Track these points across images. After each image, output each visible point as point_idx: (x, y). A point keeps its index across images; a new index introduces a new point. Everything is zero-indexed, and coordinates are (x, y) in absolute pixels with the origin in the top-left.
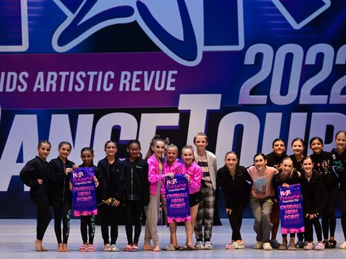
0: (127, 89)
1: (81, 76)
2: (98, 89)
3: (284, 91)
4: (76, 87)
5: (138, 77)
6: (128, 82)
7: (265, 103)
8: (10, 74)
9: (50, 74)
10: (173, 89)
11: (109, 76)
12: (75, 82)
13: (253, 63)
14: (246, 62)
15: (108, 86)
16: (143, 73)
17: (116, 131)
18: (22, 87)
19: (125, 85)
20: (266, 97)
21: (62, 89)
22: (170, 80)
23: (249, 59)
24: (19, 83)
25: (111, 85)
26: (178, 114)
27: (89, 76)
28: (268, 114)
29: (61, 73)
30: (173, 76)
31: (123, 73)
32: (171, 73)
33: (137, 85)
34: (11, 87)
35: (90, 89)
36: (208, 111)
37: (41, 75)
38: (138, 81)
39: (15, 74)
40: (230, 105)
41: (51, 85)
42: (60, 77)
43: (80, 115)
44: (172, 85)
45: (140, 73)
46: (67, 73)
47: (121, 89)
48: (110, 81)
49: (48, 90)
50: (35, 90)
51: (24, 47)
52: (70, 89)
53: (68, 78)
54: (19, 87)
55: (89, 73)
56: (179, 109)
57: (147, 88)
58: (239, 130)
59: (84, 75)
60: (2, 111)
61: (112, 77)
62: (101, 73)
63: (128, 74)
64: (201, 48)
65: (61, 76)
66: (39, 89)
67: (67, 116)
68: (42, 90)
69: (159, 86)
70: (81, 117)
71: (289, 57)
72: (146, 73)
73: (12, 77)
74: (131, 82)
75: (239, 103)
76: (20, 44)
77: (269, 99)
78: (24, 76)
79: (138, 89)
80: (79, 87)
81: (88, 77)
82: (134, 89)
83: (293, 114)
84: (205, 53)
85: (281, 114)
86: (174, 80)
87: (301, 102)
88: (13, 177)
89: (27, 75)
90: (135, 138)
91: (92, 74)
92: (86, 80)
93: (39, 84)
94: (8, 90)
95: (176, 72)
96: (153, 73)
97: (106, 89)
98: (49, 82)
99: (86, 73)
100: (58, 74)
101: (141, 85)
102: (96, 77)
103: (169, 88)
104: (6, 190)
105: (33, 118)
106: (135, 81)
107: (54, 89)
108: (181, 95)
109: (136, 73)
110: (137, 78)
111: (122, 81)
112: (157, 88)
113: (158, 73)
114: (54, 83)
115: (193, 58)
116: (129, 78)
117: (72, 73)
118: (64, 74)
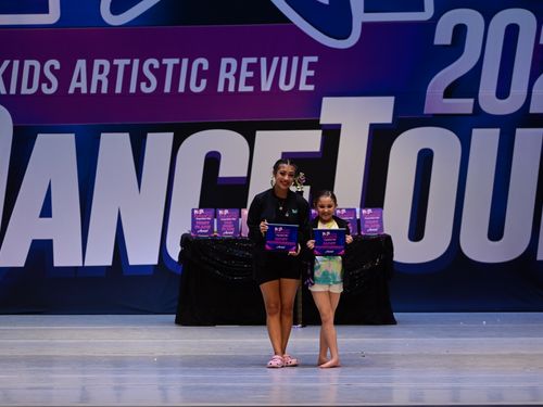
0: (231, 88)
1: (151, 66)
2: (181, 89)
3: (503, 91)
4: (143, 85)
5: (250, 67)
6: (233, 75)
7: (470, 111)
8: (28, 63)
9: (97, 63)
10: (311, 88)
11: (200, 66)
12: (142, 78)
13: (448, 42)
14: (437, 41)
15: (198, 84)
16: (259, 61)
17: (212, 161)
18: (49, 86)
19: (227, 81)
20: (472, 101)
21: (118, 90)
22: (306, 73)
23: (443, 36)
24: (43, 79)
25: (204, 82)
26: (320, 132)
27: (166, 65)
28: (475, 131)
29: (116, 62)
30: (311, 66)
31: (224, 61)
32: (307, 60)
33: (248, 82)
34: (30, 85)
35: (167, 89)
36: (372, 125)
37: (81, 64)
38: (251, 74)
39: (36, 64)
40: (410, 116)
41: (100, 83)
42: (114, 69)
43: (150, 135)
44: (309, 81)
45: (254, 60)
46: (128, 62)
47: (221, 88)
48: (201, 74)
49: (93, 90)
50: (71, 91)
51: (52, 16)
52: (133, 89)
53: (128, 69)
54: (44, 86)
55: (165, 61)
56: (321, 122)
57: (266, 86)
58: (425, 159)
59: (156, 65)
60: (14, 127)
61: (206, 67)
62: (185, 61)
63: (234, 62)
64: (359, 16)
65: (117, 66)
66: (78, 90)
67: (127, 135)
68: (84, 91)
69: (287, 82)
70: (151, 137)
71: (512, 32)
72: (264, 61)
73: (32, 68)
74: (237, 76)
75: (425, 112)
76: (46, 11)
77: (476, 105)
78: (52, 67)
79: (251, 89)
80: (149, 85)
81: (163, 68)
82: (243, 88)
83: (518, 130)
84: (365, 26)
85: (498, 130)
86: (312, 73)
87: (533, 110)
88: (34, 241)
89: (57, 65)
90: (245, 175)
91: (170, 62)
92: (160, 73)
93: (79, 80)
94: (25, 91)
95: (315, 59)
96: (276, 60)
97: (194, 88)
98: (96, 77)
99: (160, 62)
100: (111, 63)
101: (254, 81)
102: (177, 68)
103: (303, 87)
104: (22, 265)
105: (69, 140)
106: (245, 74)
107: (104, 90)
108: (324, 99)
109: (246, 61)
110: (248, 70)
111: (223, 75)
112: (283, 87)
113: (285, 60)
114: (104, 78)
115: (345, 35)
116: (234, 69)
117: (136, 62)
118: (121, 63)
